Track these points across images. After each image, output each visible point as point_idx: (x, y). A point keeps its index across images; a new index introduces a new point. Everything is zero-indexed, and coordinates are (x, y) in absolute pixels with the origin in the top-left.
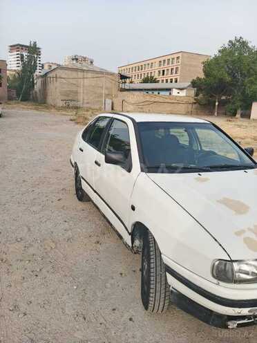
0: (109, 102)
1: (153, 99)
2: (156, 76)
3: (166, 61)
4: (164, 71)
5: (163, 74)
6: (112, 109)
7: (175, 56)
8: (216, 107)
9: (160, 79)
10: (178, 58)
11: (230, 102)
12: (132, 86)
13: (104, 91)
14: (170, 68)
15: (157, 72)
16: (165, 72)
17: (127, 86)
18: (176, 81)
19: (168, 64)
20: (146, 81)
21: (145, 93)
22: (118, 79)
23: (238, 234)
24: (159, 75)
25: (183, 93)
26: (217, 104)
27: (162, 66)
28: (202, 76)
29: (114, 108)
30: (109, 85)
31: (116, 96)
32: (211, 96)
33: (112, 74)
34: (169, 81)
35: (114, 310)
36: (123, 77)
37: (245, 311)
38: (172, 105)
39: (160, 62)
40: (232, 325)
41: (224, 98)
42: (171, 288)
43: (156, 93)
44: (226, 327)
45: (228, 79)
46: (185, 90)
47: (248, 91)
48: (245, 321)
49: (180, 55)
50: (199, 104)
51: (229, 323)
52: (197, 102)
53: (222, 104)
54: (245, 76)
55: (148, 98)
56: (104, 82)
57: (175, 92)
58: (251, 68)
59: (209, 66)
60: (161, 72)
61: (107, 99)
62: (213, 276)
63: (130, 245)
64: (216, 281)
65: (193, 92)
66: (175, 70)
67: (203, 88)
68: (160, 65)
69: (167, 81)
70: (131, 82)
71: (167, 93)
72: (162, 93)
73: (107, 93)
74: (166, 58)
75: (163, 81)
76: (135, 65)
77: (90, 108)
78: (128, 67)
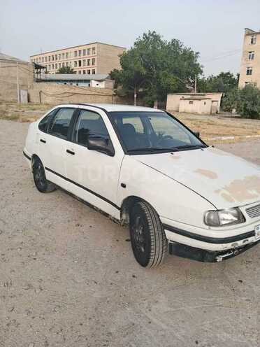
0: (24, 93)
1: (72, 91)
2: (72, 66)
3: (82, 52)
4: (80, 62)
5: (80, 65)
6: (29, 101)
7: (91, 47)
8: (135, 99)
9: (78, 70)
10: (94, 49)
11: (147, 94)
12: (49, 76)
13: (18, 82)
14: (86, 59)
15: (73, 62)
16: (82, 63)
17: (43, 76)
18: (94, 73)
19: (84, 54)
20: (62, 71)
21: (63, 84)
22: (32, 68)
23: (217, 191)
24: (76, 66)
25: (102, 85)
26: (135, 96)
27: (78, 57)
28: (119, 68)
29: (31, 100)
30: (23, 75)
31: (32, 87)
32: (130, 89)
33: (26, 64)
34: (86, 72)
35: (117, 272)
36: (38, 67)
37: (229, 246)
38: (93, 96)
39: (76, 52)
40: (220, 259)
41: (141, 90)
42: (169, 242)
43: (74, 84)
44: (215, 261)
45: (144, 72)
46: (104, 82)
47: (163, 84)
48: (228, 255)
49: (95, 46)
50: (119, 96)
51: (217, 258)
52: (117, 94)
53: (140, 96)
54: (160, 69)
55: (67, 90)
56: (16, 72)
57: (94, 84)
58: (164, 62)
59: (126, 59)
60: (78, 63)
61: (22, 91)
62: (205, 223)
63: (119, 219)
64: (207, 227)
65: (111, 84)
66: (91, 61)
67: (121, 80)
68: (76, 56)
69: (84, 73)
70: (46, 73)
71: (86, 85)
72: (81, 85)
73: (21, 83)
74: (82, 48)
75: (80, 72)
76: (49, 54)
77: (3, 100)
78: (41, 56)
